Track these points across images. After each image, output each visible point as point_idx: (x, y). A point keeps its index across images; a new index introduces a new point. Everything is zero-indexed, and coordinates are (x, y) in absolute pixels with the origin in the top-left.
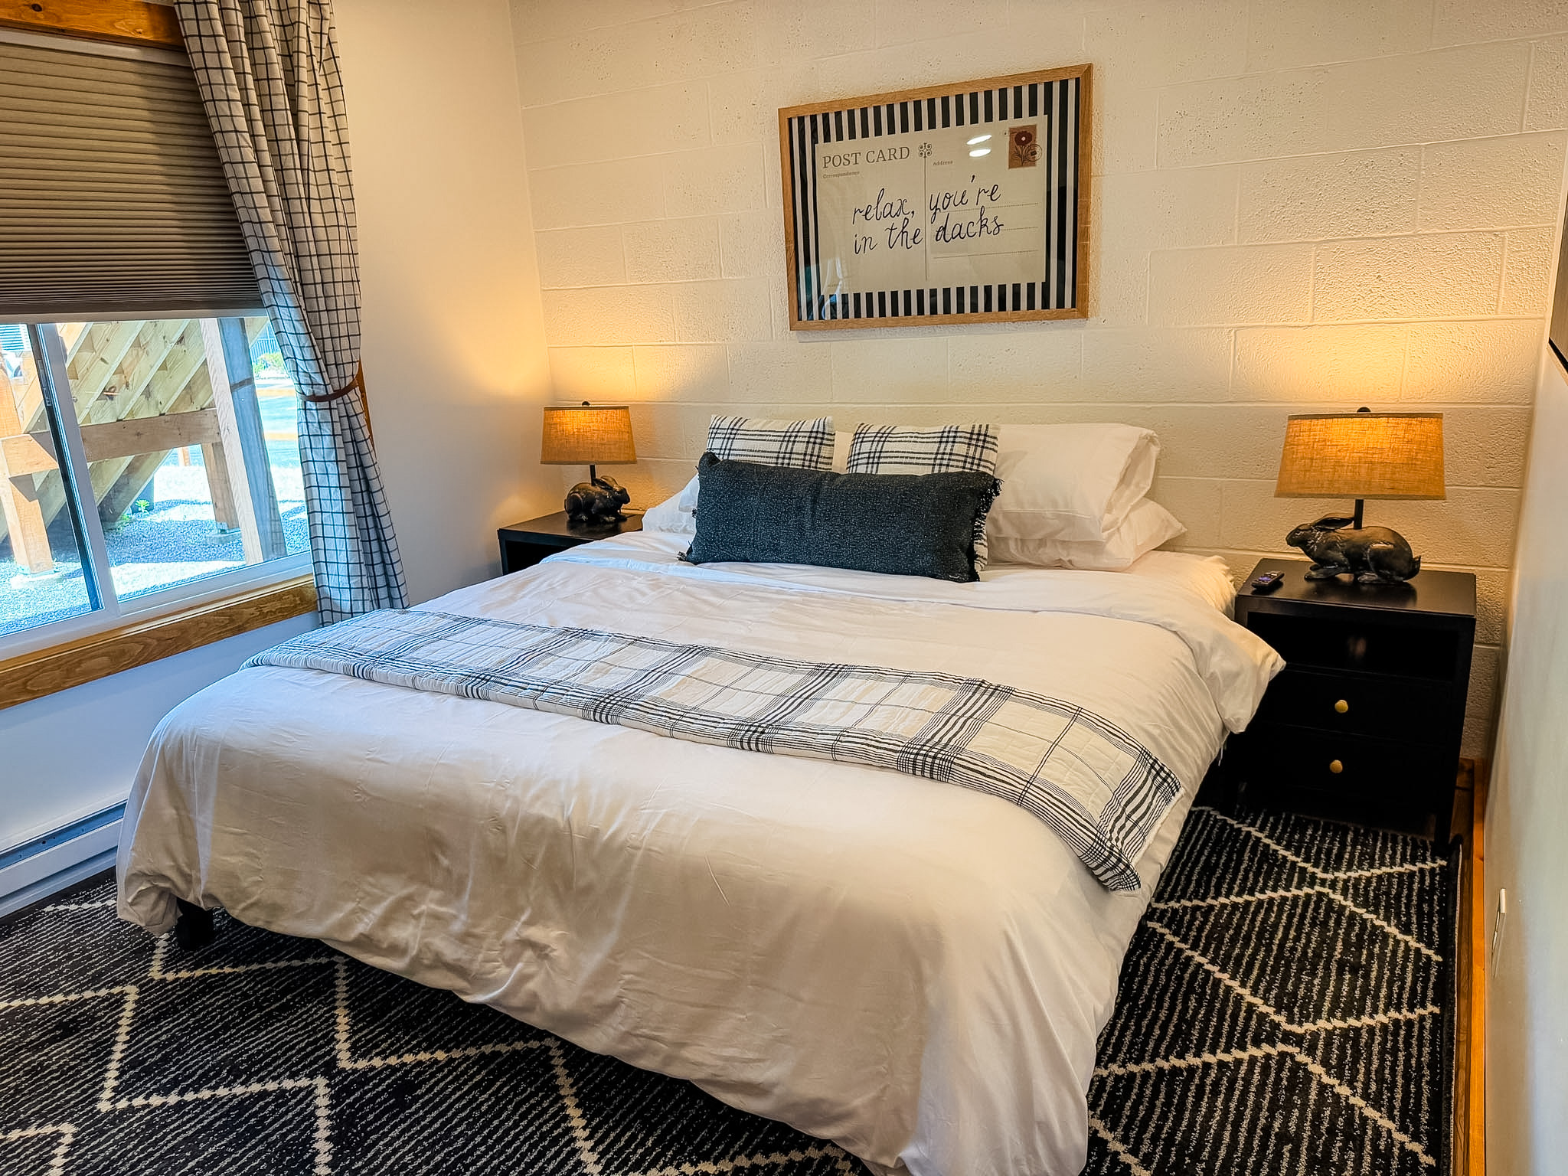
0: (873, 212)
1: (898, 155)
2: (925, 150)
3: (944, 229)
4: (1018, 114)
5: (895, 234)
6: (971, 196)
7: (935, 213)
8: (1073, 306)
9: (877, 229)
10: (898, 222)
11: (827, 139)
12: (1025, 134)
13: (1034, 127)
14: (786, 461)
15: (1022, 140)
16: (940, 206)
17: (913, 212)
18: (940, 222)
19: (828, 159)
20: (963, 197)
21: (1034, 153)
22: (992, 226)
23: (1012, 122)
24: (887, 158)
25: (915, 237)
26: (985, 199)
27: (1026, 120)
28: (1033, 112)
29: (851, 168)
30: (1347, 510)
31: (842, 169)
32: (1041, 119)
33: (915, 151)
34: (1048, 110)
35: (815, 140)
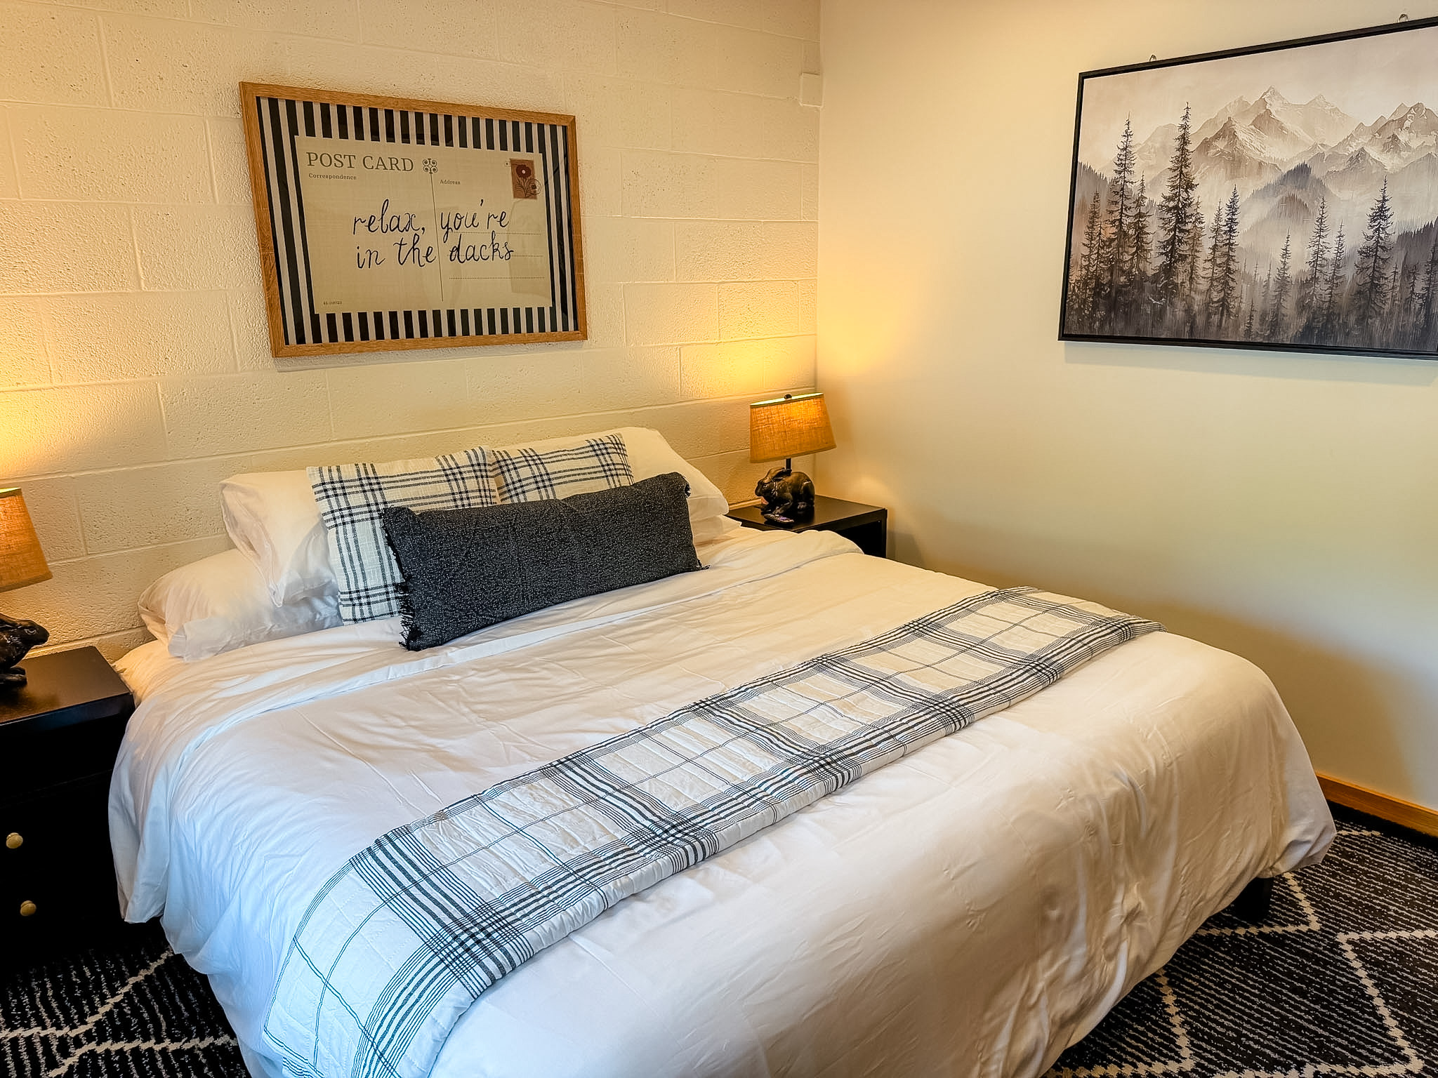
0: (376, 224)
1: (400, 165)
2: (430, 166)
3: (458, 249)
4: (517, 148)
5: (405, 249)
6: (480, 220)
7: (447, 233)
8: (576, 328)
9: (385, 244)
10: (408, 237)
11: (310, 132)
12: (524, 167)
13: (532, 162)
14: (466, 502)
15: (522, 171)
16: (451, 225)
17: (423, 229)
18: (453, 241)
19: (313, 156)
20: (473, 219)
21: (534, 187)
22: (503, 251)
23: (511, 153)
24: (388, 166)
25: (428, 255)
26: (494, 224)
27: (523, 155)
28: (530, 149)
29: (345, 170)
30: (782, 464)
31: (332, 170)
32: (536, 157)
33: (419, 166)
34: (542, 149)
35: (294, 131)
